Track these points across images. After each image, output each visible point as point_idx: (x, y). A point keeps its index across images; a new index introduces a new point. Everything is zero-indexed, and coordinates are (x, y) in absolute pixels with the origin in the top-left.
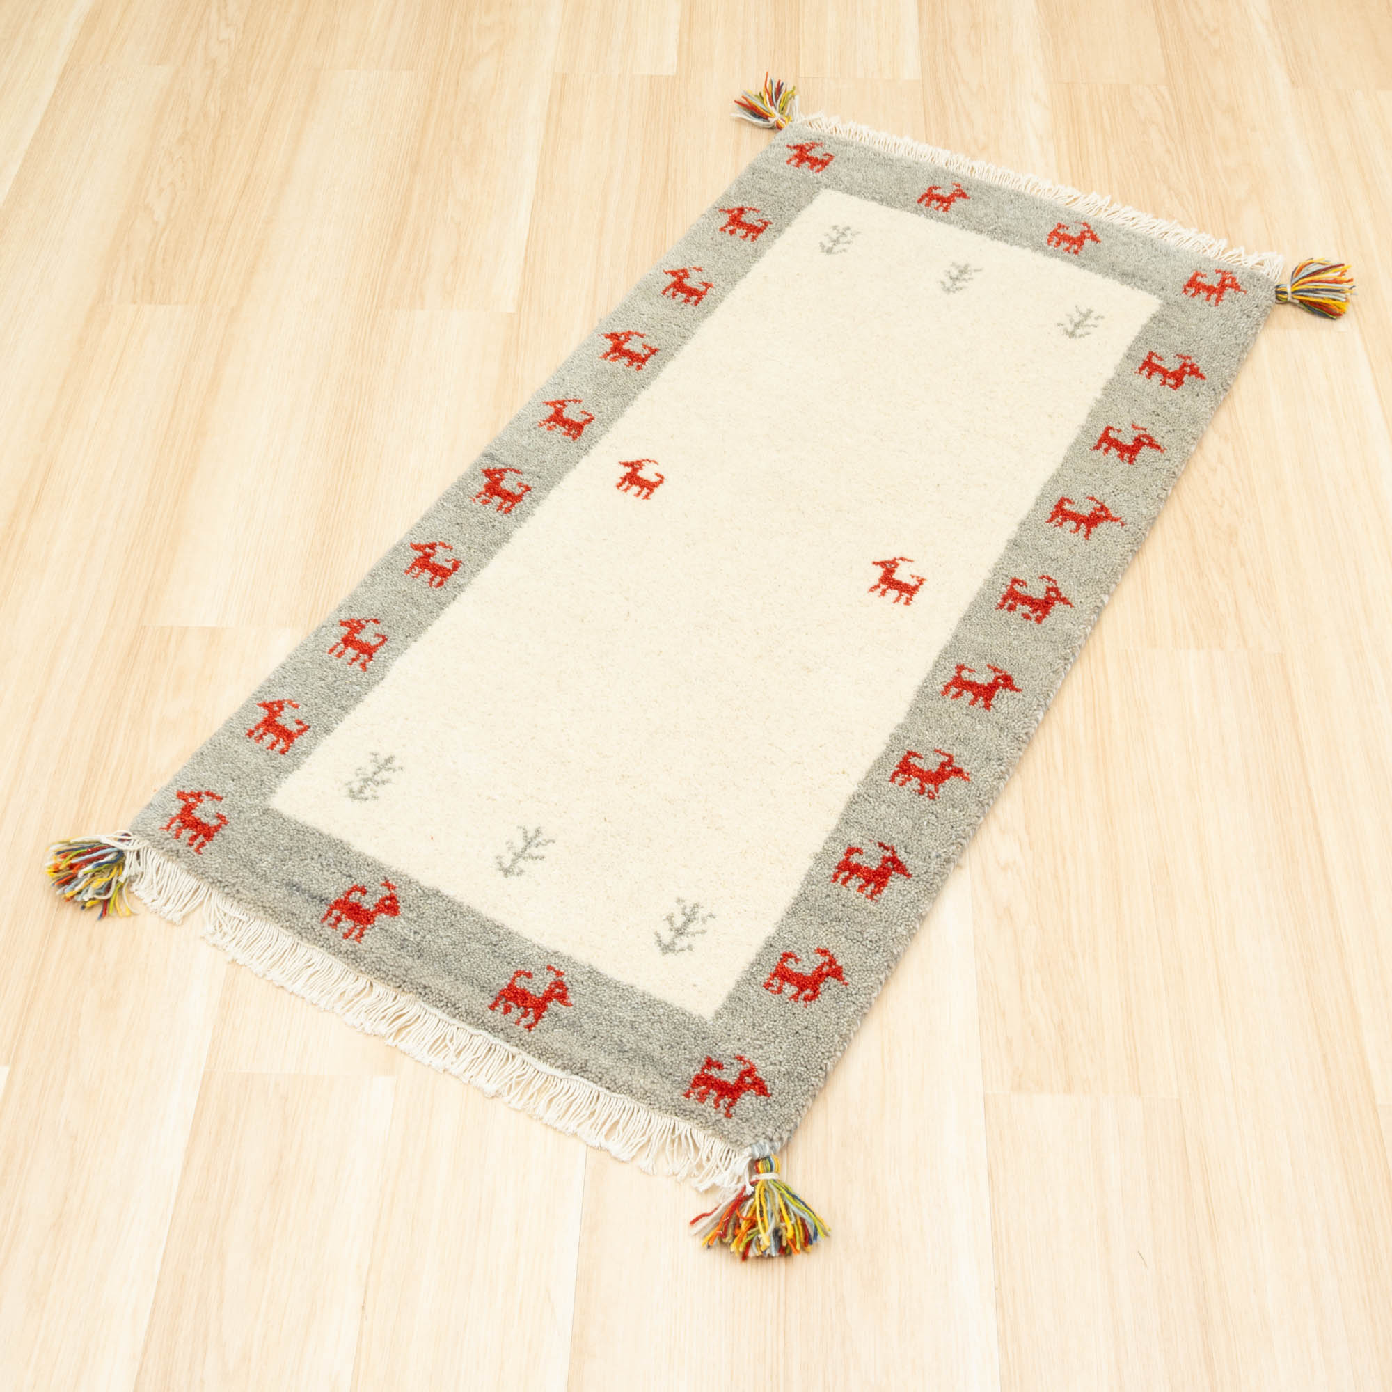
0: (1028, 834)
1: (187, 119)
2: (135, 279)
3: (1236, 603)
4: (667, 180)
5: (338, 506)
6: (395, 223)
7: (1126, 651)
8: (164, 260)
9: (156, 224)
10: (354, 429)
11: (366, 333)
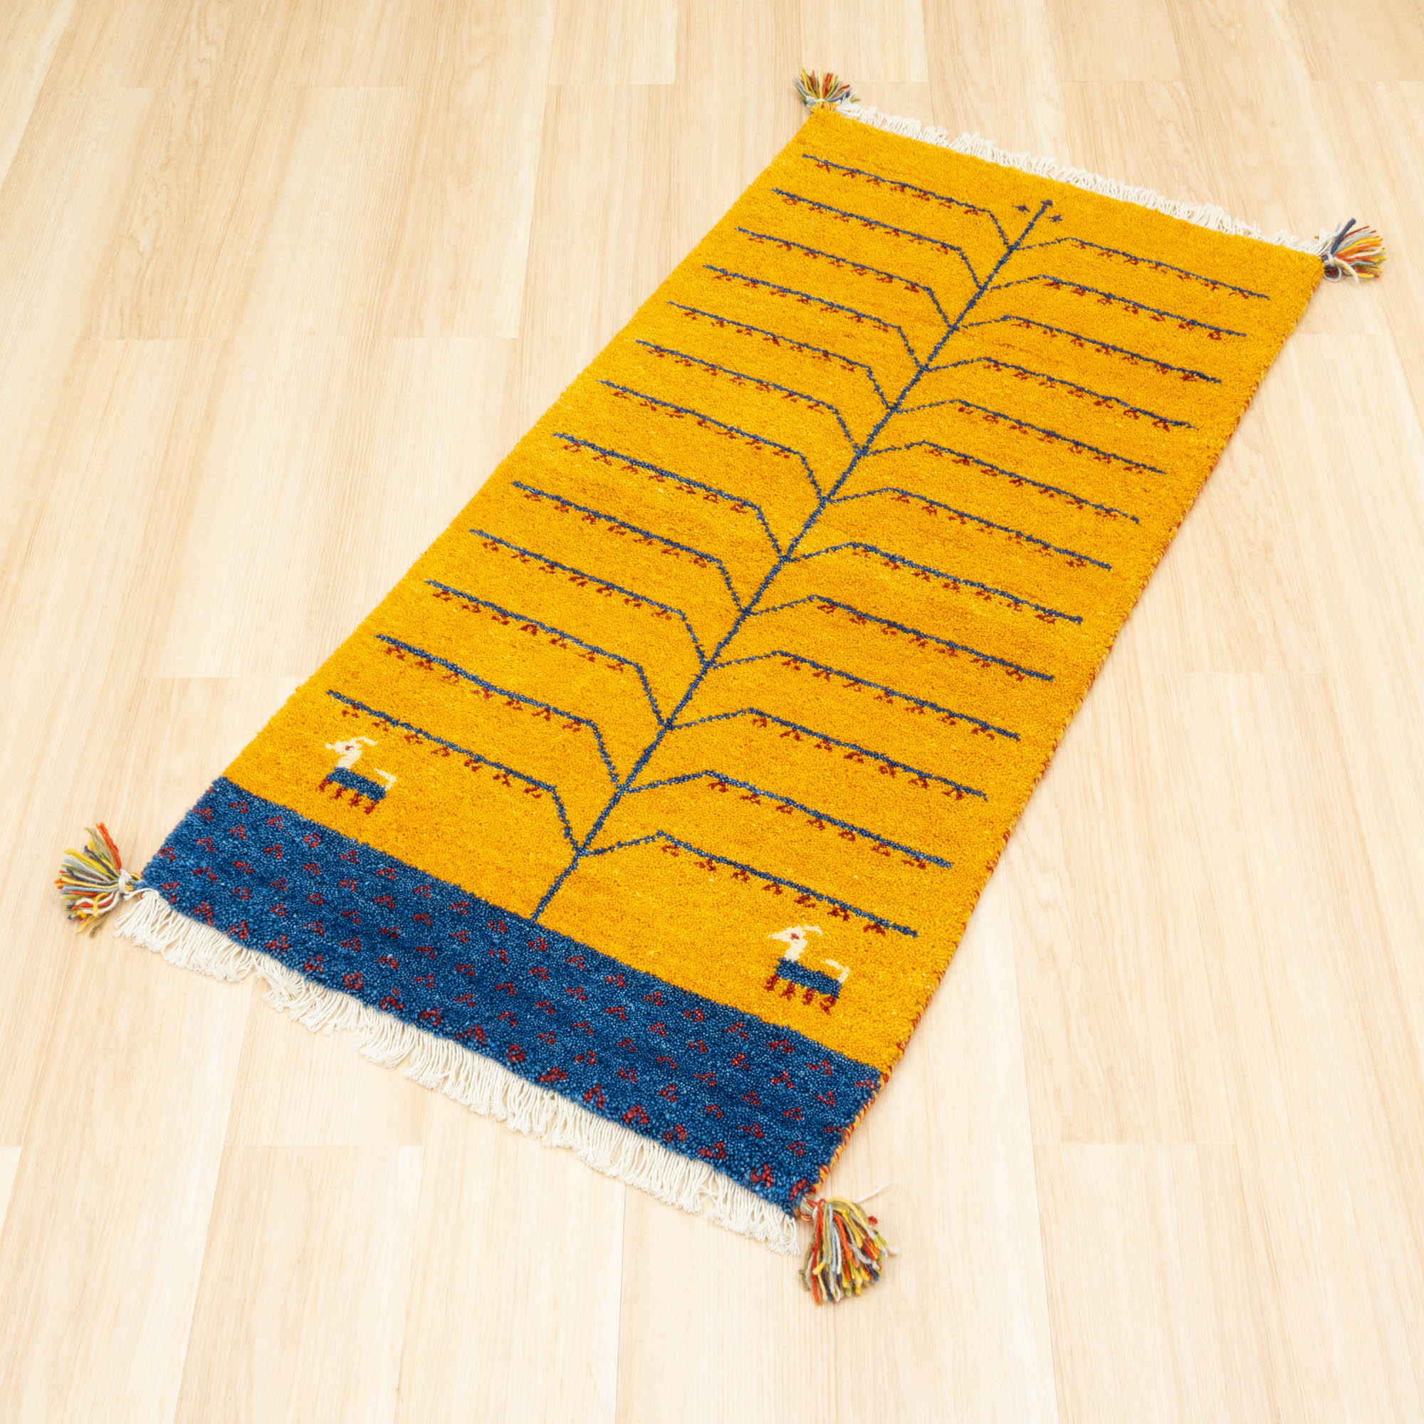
0: (1069, 870)
1: (169, 143)
2: (121, 313)
3: (1274, 622)
4: (670, 194)
5: (341, 546)
6: (389, 248)
7: (1163, 676)
8: (151, 293)
9: (142, 254)
10: (355, 464)
11: (363, 364)
